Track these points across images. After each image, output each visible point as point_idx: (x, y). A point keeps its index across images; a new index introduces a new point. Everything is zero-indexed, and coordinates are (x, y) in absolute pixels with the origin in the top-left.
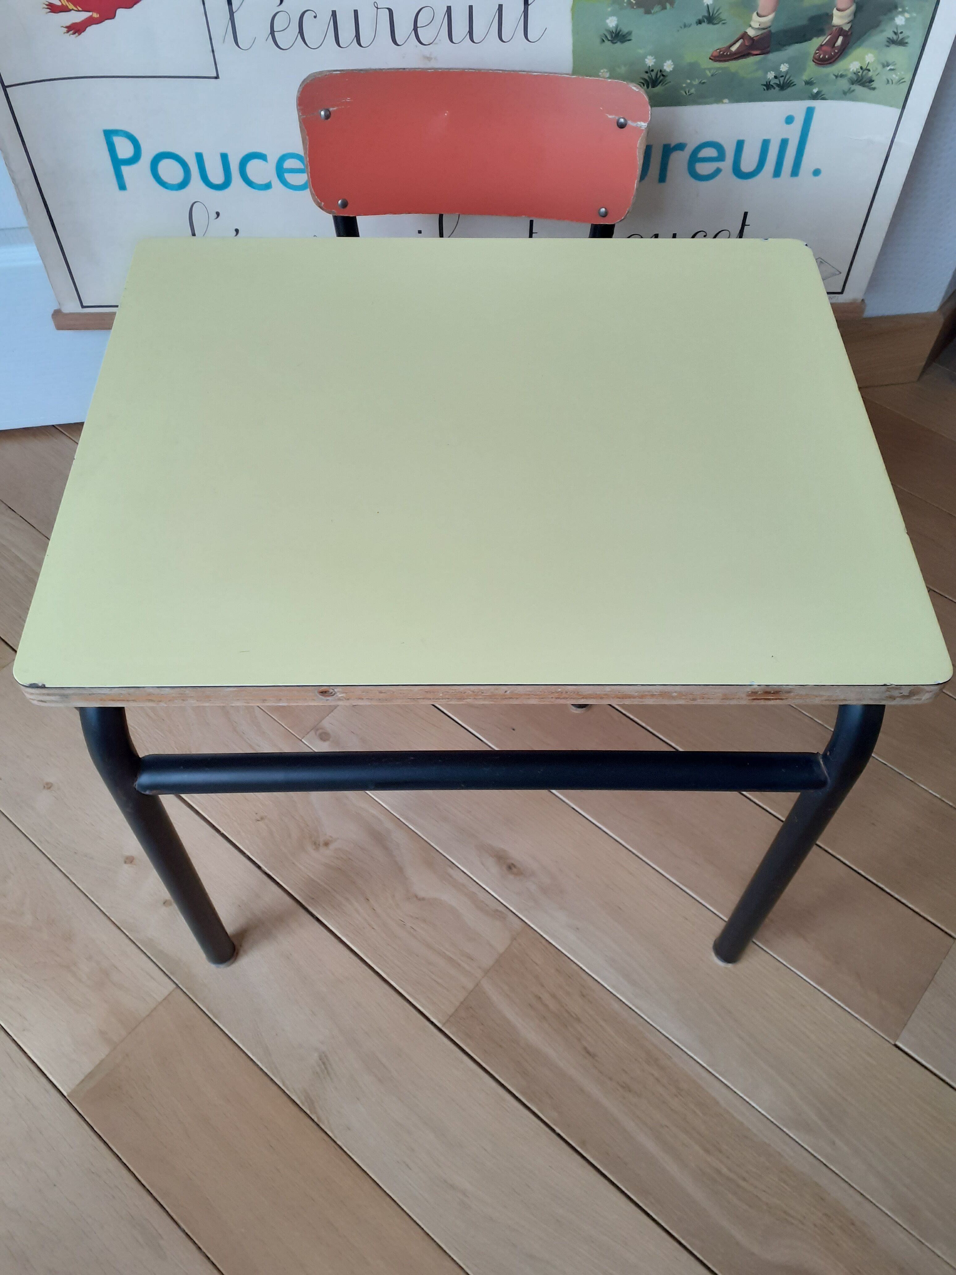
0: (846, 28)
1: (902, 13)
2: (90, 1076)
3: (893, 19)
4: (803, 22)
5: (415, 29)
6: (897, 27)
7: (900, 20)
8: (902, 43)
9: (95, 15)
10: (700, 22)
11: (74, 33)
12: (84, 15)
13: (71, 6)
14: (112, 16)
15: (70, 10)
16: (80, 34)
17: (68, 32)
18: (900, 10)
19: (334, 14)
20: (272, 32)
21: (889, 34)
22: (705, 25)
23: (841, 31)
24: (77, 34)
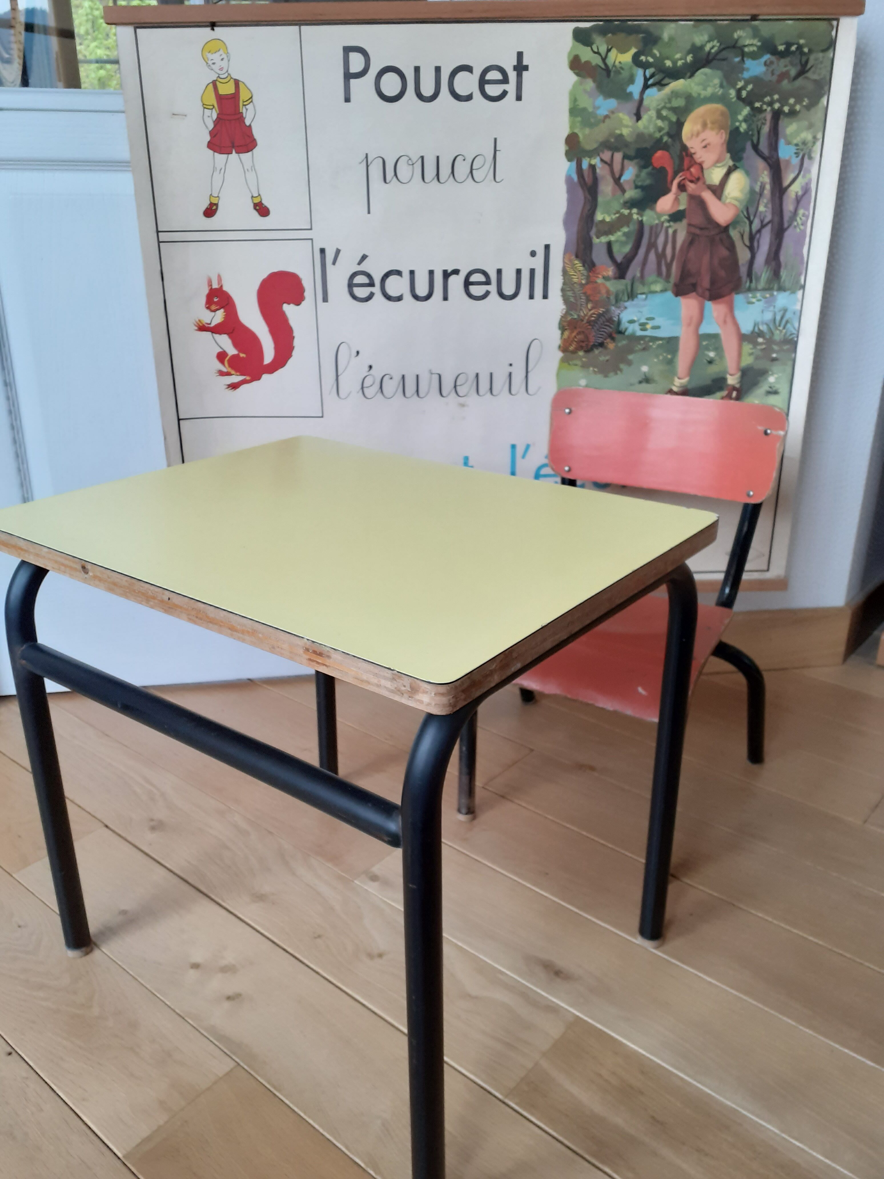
0: (738, 386)
1: (772, 374)
2: (148, 1139)
3: (766, 379)
4: (708, 382)
5: (455, 387)
6: (770, 383)
7: (772, 379)
8: (776, 393)
9: (248, 378)
10: (640, 382)
11: (232, 389)
12: (241, 378)
13: (233, 372)
14: (258, 378)
15: (232, 375)
16: (235, 389)
17: (228, 388)
18: (770, 373)
19: (403, 377)
20: (362, 388)
21: (767, 388)
22: (644, 385)
23: (734, 388)
24: (233, 390)
